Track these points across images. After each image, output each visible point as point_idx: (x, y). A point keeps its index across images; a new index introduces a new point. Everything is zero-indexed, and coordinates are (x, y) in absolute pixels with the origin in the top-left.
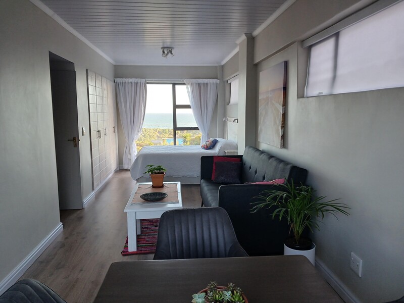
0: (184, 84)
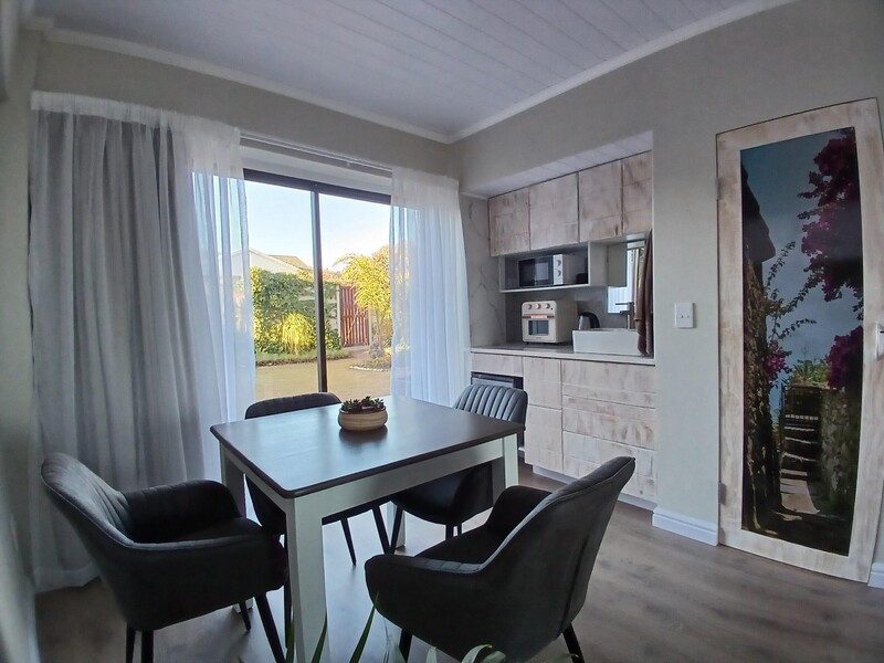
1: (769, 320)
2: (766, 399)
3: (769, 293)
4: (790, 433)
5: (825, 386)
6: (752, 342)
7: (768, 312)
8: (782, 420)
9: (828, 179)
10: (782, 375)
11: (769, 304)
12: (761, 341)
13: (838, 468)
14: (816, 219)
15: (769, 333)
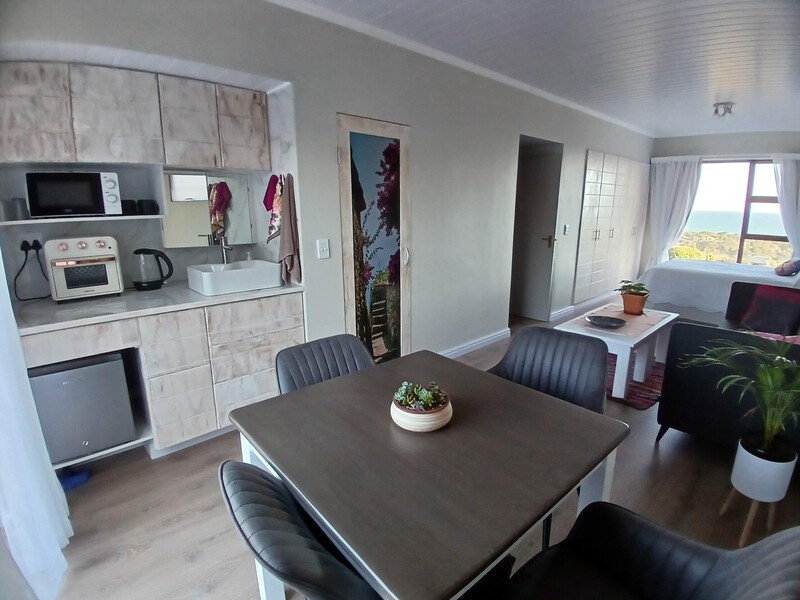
0: (770, 161)
1: (364, 247)
2: (364, 297)
3: (364, 231)
4: (375, 314)
5: (387, 283)
6: (357, 263)
7: (364, 243)
8: (372, 307)
9: (388, 166)
10: (371, 281)
11: (364, 239)
12: (361, 263)
13: (394, 324)
14: (383, 189)
15: (365, 256)
